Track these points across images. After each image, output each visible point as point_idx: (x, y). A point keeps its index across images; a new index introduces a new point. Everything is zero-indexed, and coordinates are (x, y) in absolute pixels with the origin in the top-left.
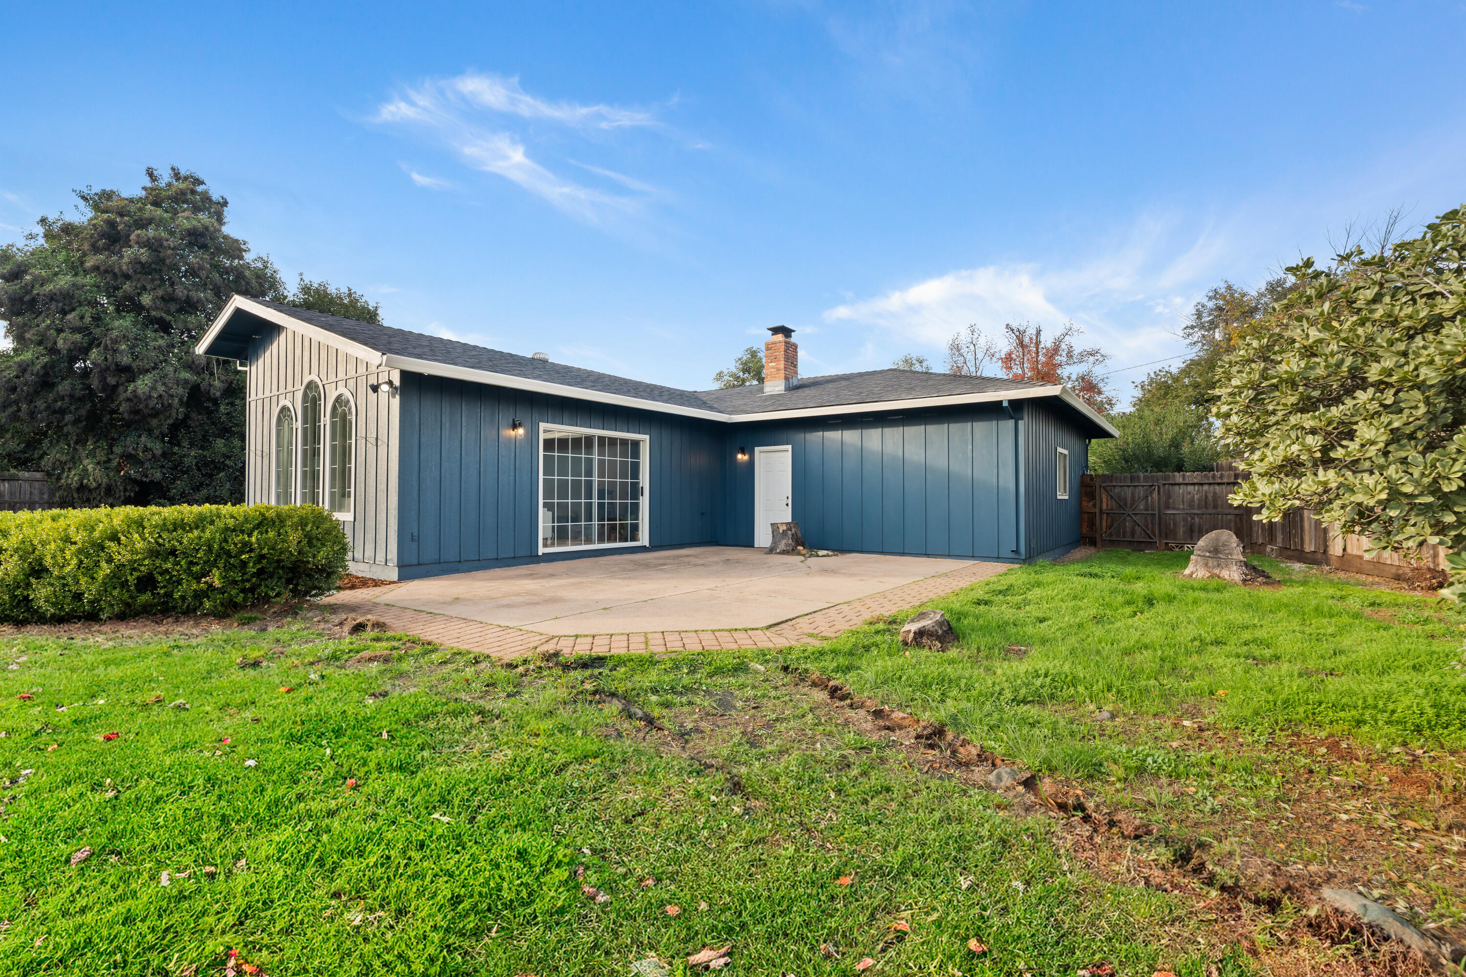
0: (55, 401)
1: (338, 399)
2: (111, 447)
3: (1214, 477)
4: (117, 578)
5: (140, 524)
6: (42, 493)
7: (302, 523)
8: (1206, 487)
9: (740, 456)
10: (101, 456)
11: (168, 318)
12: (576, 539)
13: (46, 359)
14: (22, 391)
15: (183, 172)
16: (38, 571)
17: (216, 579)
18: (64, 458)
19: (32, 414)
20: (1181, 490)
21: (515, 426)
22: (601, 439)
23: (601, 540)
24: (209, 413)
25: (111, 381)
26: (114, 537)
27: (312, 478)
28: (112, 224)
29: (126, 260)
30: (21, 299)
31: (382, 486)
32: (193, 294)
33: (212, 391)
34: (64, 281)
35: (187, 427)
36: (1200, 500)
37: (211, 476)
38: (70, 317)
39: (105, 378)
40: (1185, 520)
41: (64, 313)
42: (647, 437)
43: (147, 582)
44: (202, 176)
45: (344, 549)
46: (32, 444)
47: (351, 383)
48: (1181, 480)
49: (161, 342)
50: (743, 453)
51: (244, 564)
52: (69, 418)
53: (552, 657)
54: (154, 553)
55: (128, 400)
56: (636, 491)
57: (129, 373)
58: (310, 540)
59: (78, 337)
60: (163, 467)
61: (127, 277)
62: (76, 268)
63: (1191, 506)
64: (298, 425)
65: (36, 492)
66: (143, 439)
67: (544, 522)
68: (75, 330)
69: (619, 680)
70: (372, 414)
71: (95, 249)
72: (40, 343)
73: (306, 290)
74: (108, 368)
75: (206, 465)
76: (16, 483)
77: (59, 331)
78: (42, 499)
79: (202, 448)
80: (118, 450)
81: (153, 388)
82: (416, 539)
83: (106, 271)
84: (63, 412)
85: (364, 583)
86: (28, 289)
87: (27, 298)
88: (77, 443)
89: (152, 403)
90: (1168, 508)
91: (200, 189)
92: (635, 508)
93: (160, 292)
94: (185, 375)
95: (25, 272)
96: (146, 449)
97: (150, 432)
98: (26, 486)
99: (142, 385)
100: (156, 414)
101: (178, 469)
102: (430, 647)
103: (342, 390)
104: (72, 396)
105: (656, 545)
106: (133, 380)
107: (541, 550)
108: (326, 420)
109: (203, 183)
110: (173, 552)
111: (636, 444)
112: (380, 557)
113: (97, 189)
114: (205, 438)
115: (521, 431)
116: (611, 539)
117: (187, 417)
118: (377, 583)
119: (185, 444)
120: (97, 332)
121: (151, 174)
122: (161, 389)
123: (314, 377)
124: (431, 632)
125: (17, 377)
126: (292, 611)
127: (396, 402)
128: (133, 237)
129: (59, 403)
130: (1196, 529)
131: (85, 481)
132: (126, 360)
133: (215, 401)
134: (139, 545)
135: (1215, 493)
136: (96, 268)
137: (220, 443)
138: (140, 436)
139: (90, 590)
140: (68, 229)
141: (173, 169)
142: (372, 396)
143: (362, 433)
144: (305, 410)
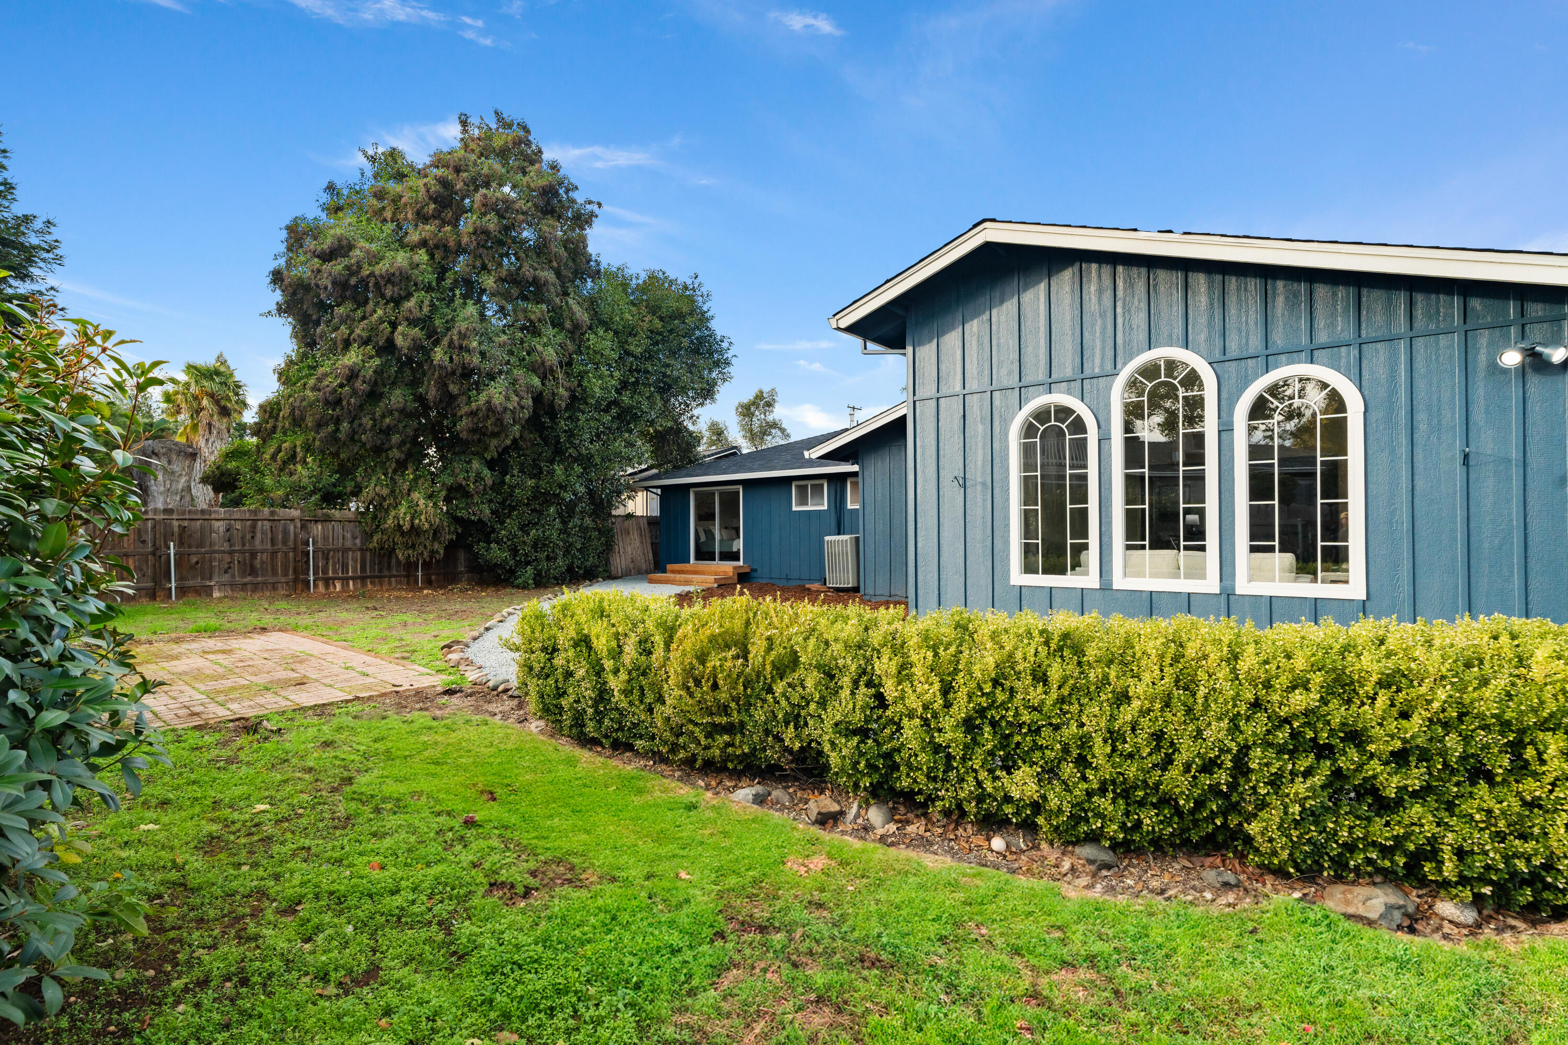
0: (383, 416)
6: (354, 538)
13: (377, 361)
14: (349, 403)
18: (385, 492)
19: (351, 434)
25: (454, 388)
33: (557, 401)
35: (520, 449)
37: (540, 513)
38: (407, 305)
39: (446, 385)
41: (400, 300)
46: (345, 471)
52: (396, 439)
55: (470, 414)
57: (473, 378)
59: (417, 330)
60: (490, 501)
65: (349, 535)
66: (474, 465)
68: (415, 322)
71: (422, 217)
72: (366, 342)
74: (453, 373)
76: (330, 526)
77: (395, 323)
78: (355, 544)
79: (536, 475)
80: (443, 481)
83: (437, 247)
84: (388, 432)
87: (353, 281)
88: (395, 472)
89: (502, 417)
94: (530, 379)
95: (348, 247)
96: (475, 479)
97: (482, 454)
98: (338, 527)
100: (494, 432)
101: (506, 504)
104: (402, 410)
109: (529, 131)
117: (524, 435)
119: (518, 471)
120: (438, 322)
121: (464, 122)
122: (513, 399)
125: (341, 386)
129: (387, 420)
131: (417, 521)
136: (423, 243)
137: (559, 469)
138: (469, 462)
141: (496, 113)
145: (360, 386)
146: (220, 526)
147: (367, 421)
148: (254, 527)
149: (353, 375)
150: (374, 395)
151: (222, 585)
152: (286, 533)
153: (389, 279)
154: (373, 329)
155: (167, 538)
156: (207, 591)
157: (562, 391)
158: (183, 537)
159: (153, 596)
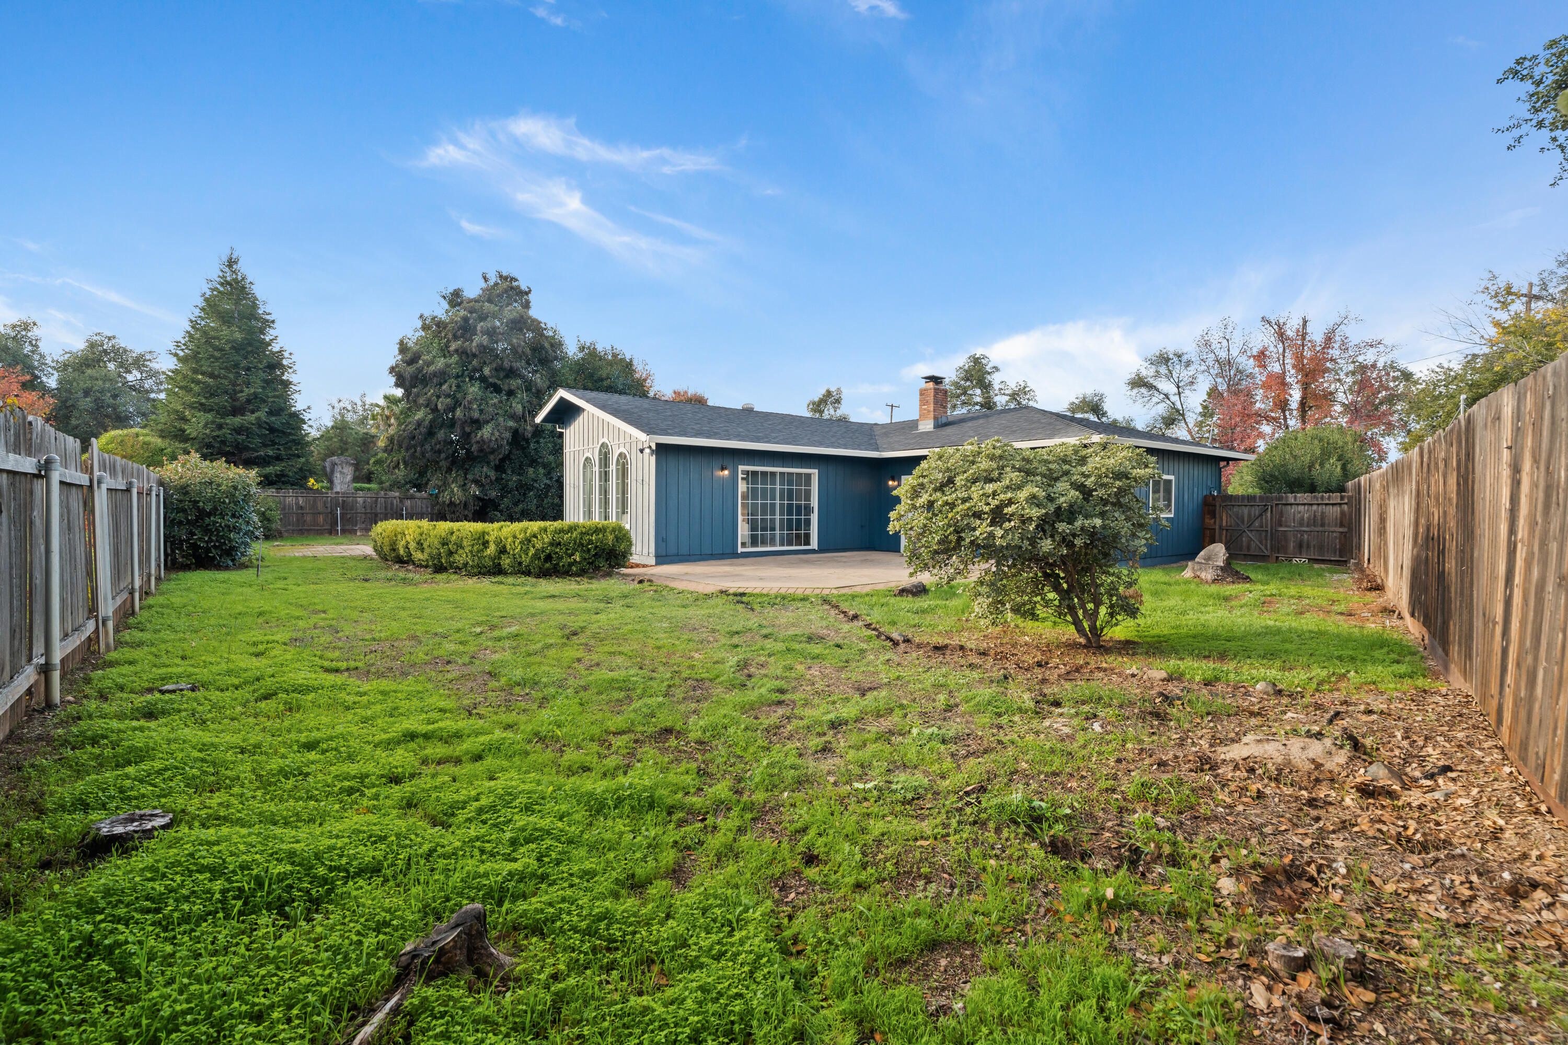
0: (435, 444)
1: (620, 455)
2: (466, 474)
3: (1322, 498)
4: (536, 556)
5: (545, 530)
7: (614, 530)
8: (1315, 507)
9: (890, 483)
10: (460, 481)
11: (499, 382)
12: (764, 543)
13: (430, 417)
14: (419, 438)
15: (504, 274)
16: (503, 551)
17: (577, 557)
18: (440, 483)
19: (423, 454)
20: (1293, 509)
21: (723, 469)
22: (782, 474)
23: (782, 544)
24: (523, 448)
25: (468, 429)
26: (535, 536)
27: (605, 502)
28: (465, 319)
29: (474, 344)
30: (416, 377)
31: (646, 509)
32: (514, 364)
34: (440, 363)
35: (510, 459)
36: (1309, 518)
38: (444, 387)
40: (1295, 536)
41: (441, 385)
42: (816, 471)
43: (549, 558)
44: (514, 274)
45: (631, 544)
46: (422, 474)
47: (628, 445)
48: (1293, 501)
49: (495, 400)
50: (893, 480)
51: (589, 550)
52: (443, 456)
53: (722, 592)
54: (551, 544)
55: (478, 442)
56: (809, 511)
57: (477, 424)
58: (617, 538)
59: (448, 400)
61: (474, 356)
62: (445, 351)
63: (1301, 525)
64: (596, 469)
66: (485, 469)
67: (743, 530)
68: (448, 396)
69: (745, 599)
70: (640, 465)
71: (456, 337)
72: (427, 406)
73: (582, 349)
75: (522, 486)
77: (438, 397)
79: (519, 474)
80: (470, 477)
81: (492, 434)
82: (664, 540)
83: (463, 353)
84: (439, 452)
85: (637, 566)
86: (420, 370)
88: (447, 473)
89: (492, 445)
90: (1281, 525)
91: (515, 284)
92: (808, 522)
93: (494, 365)
94: (511, 423)
95: (419, 357)
96: (487, 476)
97: (488, 463)
98: (419, 502)
99: (486, 432)
100: (493, 451)
101: (505, 490)
102: (672, 589)
103: (622, 450)
104: (445, 441)
105: (822, 549)
106: (480, 428)
107: (740, 550)
108: (613, 467)
109: (516, 280)
110: (559, 544)
111: (809, 476)
112: (645, 551)
113: (451, 290)
114: (521, 467)
115: (726, 472)
116: (790, 544)
117: (510, 452)
118: (644, 566)
119: (509, 472)
120: (459, 396)
121: (486, 279)
122: (497, 434)
123: (605, 440)
124: (673, 584)
125: (415, 429)
126: (609, 575)
127: (653, 458)
128: (479, 328)
130: (1305, 545)
132: (476, 415)
133: (527, 441)
134: (546, 540)
135: (1323, 513)
136: (456, 351)
137: (531, 470)
138: (483, 467)
139: (526, 560)
140: (440, 324)
141: (498, 273)
142: (640, 455)
143: (634, 477)
144: (600, 459)
145: (423, 430)
146: (360, 500)
147: (428, 447)
148: (376, 502)
149: (419, 424)
150: (431, 433)
151: (361, 529)
152: (392, 504)
153: (435, 374)
154: (429, 400)
155: (337, 505)
156: (355, 532)
157: (529, 428)
158: (344, 506)
159: (330, 533)
